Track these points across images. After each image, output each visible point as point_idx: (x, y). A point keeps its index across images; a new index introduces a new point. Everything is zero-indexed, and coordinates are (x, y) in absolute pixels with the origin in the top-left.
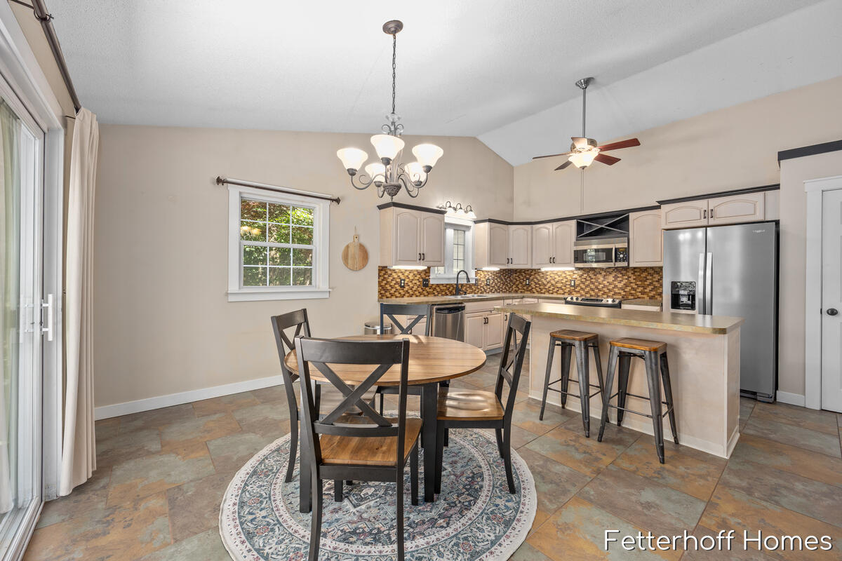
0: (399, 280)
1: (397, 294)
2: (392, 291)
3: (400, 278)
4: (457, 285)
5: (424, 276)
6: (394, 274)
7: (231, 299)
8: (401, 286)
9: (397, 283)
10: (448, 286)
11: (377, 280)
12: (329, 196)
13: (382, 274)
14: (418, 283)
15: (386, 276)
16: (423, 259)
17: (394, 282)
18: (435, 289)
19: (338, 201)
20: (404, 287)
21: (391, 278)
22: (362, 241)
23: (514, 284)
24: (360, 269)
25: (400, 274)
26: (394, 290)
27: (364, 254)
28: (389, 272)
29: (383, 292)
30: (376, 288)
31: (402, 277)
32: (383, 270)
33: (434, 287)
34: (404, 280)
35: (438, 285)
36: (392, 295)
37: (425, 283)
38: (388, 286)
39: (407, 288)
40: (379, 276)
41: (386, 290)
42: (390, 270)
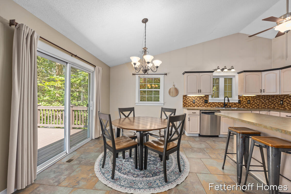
0: (192, 100)
1: (191, 106)
2: (189, 104)
3: (193, 100)
4: (225, 103)
5: (205, 99)
6: (190, 98)
7: (136, 104)
8: (193, 103)
9: (191, 101)
10: (220, 103)
11: (182, 100)
12: (164, 73)
13: (184, 98)
14: (202, 102)
15: (186, 99)
16: (200, 92)
17: (190, 101)
18: (211, 104)
19: (166, 74)
20: (195, 103)
21: (188, 100)
22: (176, 87)
23: (273, 103)
24: (175, 97)
25: (193, 98)
26: (190, 104)
27: (177, 91)
28: (188, 97)
29: (185, 104)
30: (182, 103)
31: (194, 99)
32: (185, 96)
33: (210, 103)
34: (195, 100)
35: (213, 103)
36: (189, 106)
37: (206, 102)
38: (187, 103)
39: (196, 104)
40: (183, 99)
41: (186, 104)
42: (188, 96)
